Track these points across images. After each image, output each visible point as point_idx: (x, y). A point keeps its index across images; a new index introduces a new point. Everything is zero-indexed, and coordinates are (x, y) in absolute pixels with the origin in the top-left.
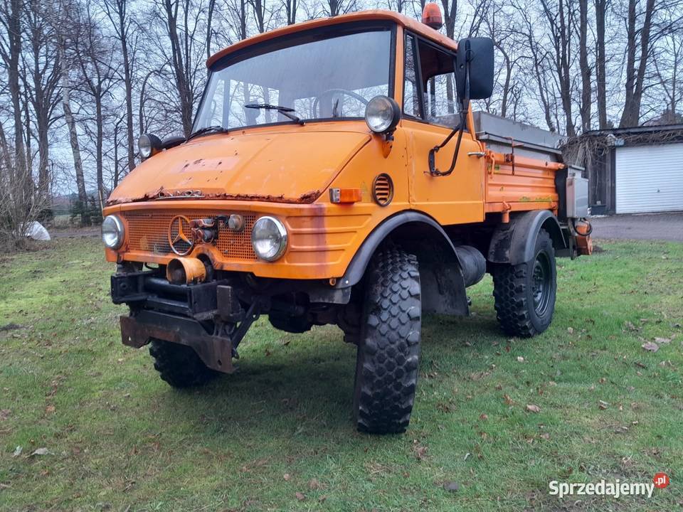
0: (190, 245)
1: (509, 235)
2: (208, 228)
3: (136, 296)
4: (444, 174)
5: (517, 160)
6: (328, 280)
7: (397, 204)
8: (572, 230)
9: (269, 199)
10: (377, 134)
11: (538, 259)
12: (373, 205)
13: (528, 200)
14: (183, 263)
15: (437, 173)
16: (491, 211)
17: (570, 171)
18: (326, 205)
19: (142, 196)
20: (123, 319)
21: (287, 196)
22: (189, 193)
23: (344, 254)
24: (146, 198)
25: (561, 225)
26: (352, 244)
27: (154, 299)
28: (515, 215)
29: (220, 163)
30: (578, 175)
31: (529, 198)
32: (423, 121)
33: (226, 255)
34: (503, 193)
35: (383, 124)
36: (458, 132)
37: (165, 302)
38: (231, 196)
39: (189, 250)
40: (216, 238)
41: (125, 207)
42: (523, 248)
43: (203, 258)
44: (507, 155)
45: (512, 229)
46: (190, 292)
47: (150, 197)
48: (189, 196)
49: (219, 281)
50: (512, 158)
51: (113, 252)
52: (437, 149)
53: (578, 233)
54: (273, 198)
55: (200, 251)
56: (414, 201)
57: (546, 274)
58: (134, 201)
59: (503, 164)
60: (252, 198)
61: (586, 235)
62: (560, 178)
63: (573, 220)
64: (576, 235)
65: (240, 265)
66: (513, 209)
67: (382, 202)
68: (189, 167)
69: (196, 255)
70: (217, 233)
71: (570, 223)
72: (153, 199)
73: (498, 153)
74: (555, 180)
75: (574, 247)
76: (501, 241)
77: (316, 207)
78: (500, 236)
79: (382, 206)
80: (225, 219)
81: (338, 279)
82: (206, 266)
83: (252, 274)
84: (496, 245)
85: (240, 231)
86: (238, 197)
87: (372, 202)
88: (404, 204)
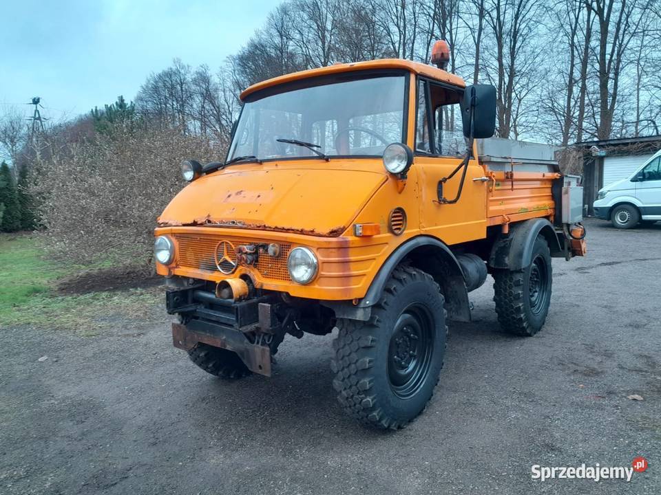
0: (234, 266)
1: (508, 242)
2: (250, 254)
3: (187, 307)
4: (451, 202)
5: (516, 175)
6: (352, 300)
7: (409, 232)
8: (567, 233)
9: (302, 232)
10: (393, 175)
11: (535, 262)
12: (389, 234)
13: (526, 210)
14: (230, 284)
15: (445, 201)
16: (492, 224)
17: (566, 180)
18: (351, 238)
19: (190, 221)
20: (174, 326)
21: (317, 231)
22: (234, 222)
23: (365, 278)
24: (195, 224)
25: (556, 230)
26: (371, 269)
27: (201, 310)
28: (513, 225)
29: (259, 196)
30: (574, 184)
31: (527, 209)
32: (433, 155)
33: (266, 276)
34: (503, 207)
35: (399, 165)
36: (464, 166)
37: (211, 312)
38: (270, 227)
39: (233, 270)
40: (257, 261)
41: (175, 230)
42: (520, 255)
43: (244, 277)
44: (507, 173)
45: (511, 237)
46: (237, 309)
47: (199, 223)
48: (234, 225)
49: (260, 298)
50: (512, 175)
51: (164, 266)
52: (445, 180)
53: (572, 237)
54: (306, 231)
55: (243, 272)
56: (424, 228)
57: (542, 275)
58: (184, 225)
59: (503, 181)
60: (288, 231)
61: (580, 239)
62: (556, 188)
63: (568, 225)
64: (571, 238)
65: (277, 286)
66: (512, 221)
67: (396, 231)
68: (231, 197)
69: (239, 275)
70: (257, 258)
71: (565, 228)
72: (201, 225)
73: (498, 174)
74: (552, 188)
75: (569, 249)
76: (501, 248)
77: (342, 240)
78: (501, 244)
79: (396, 235)
80: (265, 247)
81: (360, 300)
82: (248, 285)
83: (287, 293)
84: (497, 252)
85: (278, 257)
86: (276, 229)
87: (388, 232)
88: (415, 231)
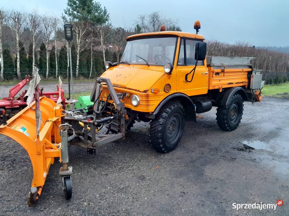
2: (121, 96)
6: (149, 112)
7: (171, 92)
8: (252, 93)
9: (136, 90)
10: (166, 73)
14: (114, 105)
15: (188, 81)
16: (212, 89)
17: (254, 72)
18: (150, 93)
21: (140, 90)
22: (117, 85)
23: (154, 106)
26: (157, 103)
28: (225, 89)
29: (125, 77)
30: (258, 73)
31: (232, 83)
32: (185, 65)
34: (220, 82)
36: (194, 70)
38: (127, 88)
40: (123, 98)
42: (226, 100)
44: (222, 70)
52: (188, 74)
53: (255, 94)
56: (178, 90)
60: (132, 89)
61: (258, 95)
63: (253, 90)
65: (128, 106)
66: (224, 87)
68: (118, 76)
73: (217, 70)
74: (247, 75)
75: (254, 99)
77: (147, 94)
79: (167, 92)
81: (152, 112)
85: (129, 97)
86: (129, 89)
87: (164, 92)
88: (175, 91)
